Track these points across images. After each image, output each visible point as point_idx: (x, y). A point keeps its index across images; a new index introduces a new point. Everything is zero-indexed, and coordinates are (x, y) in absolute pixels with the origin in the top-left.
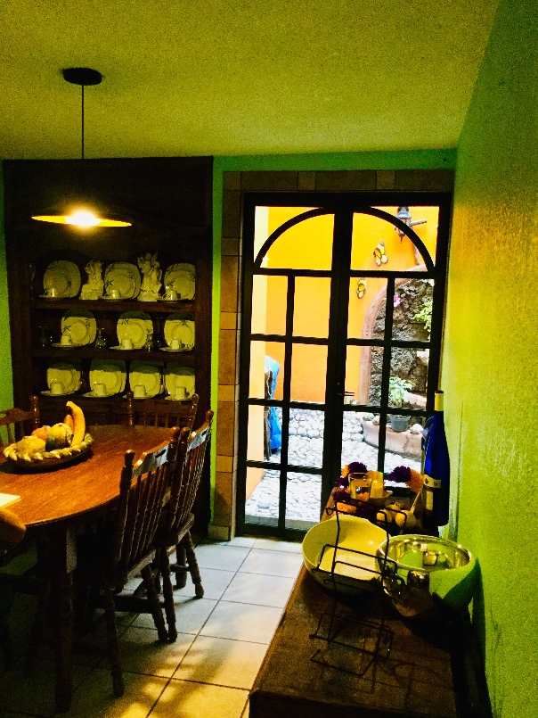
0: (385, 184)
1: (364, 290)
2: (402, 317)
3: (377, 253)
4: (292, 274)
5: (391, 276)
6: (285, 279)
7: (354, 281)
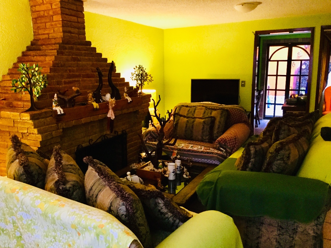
0: (299, 41)
1: (295, 64)
2: (306, 71)
3: (299, 54)
4: (278, 61)
5: (301, 61)
6: (276, 62)
7: (292, 62)
